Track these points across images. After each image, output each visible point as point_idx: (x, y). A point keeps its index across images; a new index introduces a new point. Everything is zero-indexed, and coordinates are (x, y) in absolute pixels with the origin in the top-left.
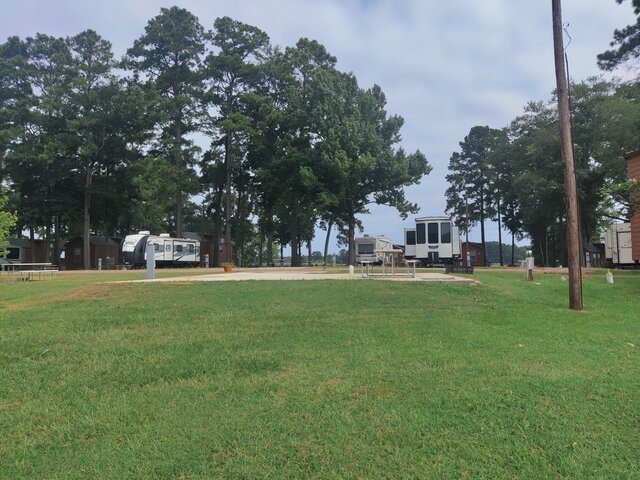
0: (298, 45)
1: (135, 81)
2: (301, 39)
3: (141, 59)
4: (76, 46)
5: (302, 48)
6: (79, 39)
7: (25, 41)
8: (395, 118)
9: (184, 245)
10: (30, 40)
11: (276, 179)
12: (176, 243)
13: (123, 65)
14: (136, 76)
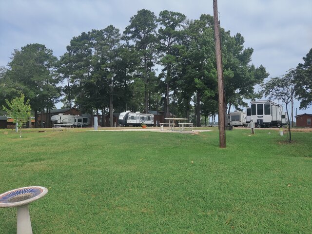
0: (200, 18)
1: (128, 45)
2: (202, 15)
3: (130, 35)
4: (105, 33)
5: (202, 19)
6: (106, 30)
7: (87, 34)
8: (249, 49)
9: (145, 116)
10: (89, 33)
11: (186, 85)
12: (141, 116)
13: (123, 39)
14: (128, 43)
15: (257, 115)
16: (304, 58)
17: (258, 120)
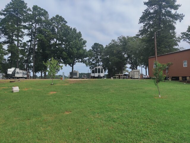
2: (57, 15)
9: (25, 72)
15: (98, 73)
16: (92, 47)
17: (98, 76)
